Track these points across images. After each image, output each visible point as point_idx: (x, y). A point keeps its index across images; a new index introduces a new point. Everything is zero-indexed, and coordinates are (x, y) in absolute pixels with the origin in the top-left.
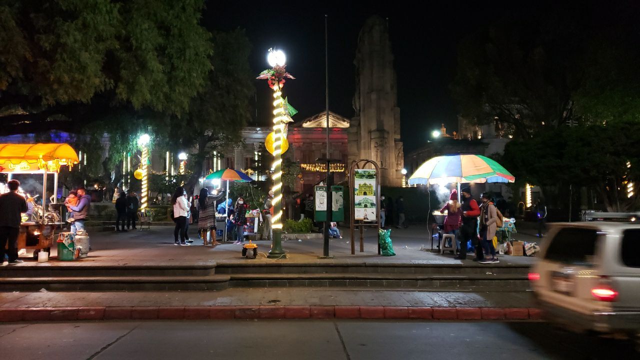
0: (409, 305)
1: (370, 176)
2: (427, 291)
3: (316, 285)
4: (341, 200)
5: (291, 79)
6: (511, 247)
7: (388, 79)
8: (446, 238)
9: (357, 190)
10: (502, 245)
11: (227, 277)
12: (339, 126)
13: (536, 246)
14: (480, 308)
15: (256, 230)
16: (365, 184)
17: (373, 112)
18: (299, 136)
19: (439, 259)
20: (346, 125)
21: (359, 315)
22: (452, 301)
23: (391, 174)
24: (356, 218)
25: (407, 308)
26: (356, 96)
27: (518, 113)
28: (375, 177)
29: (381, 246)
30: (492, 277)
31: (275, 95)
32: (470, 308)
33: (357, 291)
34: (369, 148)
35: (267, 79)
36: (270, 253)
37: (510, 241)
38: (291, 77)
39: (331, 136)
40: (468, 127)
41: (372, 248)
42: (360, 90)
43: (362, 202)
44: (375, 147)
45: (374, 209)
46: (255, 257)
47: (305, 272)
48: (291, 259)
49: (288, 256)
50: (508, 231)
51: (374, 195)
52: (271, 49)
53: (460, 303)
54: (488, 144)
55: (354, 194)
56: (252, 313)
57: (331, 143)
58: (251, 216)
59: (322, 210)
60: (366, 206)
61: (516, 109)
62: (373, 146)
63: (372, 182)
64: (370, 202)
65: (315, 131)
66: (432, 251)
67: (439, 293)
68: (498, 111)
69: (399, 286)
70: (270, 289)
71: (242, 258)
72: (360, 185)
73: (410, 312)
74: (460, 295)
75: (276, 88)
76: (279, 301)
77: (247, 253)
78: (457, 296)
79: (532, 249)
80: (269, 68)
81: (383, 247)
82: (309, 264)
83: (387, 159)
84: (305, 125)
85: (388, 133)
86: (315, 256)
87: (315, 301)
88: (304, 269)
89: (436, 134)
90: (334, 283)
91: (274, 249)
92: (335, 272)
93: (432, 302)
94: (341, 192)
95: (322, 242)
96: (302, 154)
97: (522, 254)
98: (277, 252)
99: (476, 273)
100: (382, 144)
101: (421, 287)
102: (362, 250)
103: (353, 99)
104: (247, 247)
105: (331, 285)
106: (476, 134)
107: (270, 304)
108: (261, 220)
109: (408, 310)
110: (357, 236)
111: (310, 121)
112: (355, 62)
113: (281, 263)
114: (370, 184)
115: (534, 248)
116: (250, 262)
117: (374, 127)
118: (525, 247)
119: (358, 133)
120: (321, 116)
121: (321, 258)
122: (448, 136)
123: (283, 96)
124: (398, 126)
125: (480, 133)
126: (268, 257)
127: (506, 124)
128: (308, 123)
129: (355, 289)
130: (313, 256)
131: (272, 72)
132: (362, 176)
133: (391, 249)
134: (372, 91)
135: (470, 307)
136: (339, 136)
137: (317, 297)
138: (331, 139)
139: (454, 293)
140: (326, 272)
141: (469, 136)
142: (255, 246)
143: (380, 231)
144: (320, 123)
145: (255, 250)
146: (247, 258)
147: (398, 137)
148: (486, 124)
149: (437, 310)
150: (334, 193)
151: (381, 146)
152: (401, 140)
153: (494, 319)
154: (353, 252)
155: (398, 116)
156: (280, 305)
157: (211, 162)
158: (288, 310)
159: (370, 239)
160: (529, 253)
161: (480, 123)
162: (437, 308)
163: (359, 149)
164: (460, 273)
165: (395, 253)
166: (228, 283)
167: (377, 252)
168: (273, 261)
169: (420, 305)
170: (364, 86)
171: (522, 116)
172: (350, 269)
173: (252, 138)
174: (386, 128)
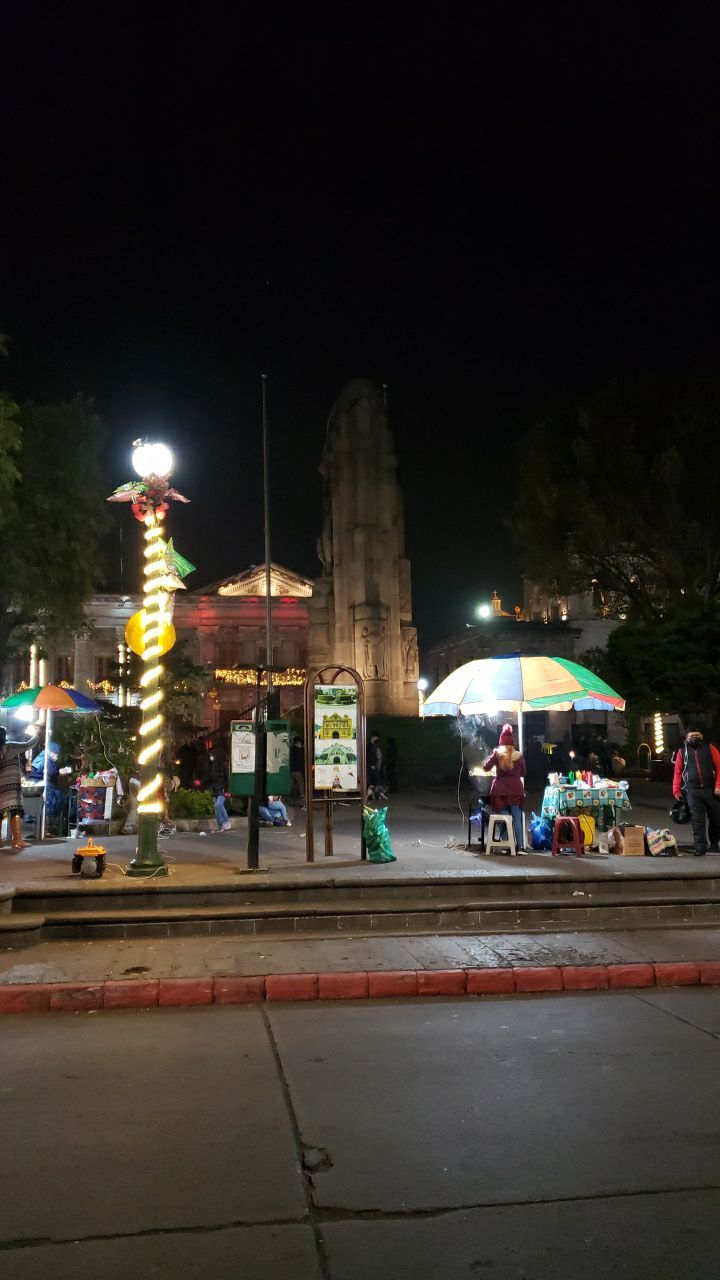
0: (419, 966)
1: (346, 700)
2: (457, 935)
3: (229, 932)
4: (286, 751)
5: (179, 502)
6: (622, 837)
7: (387, 503)
8: (497, 823)
9: (320, 727)
10: (604, 834)
11: (37, 919)
12: (294, 593)
13: (668, 836)
14: (559, 967)
15: (108, 814)
16: (336, 716)
17: (358, 567)
18: (210, 613)
19: (482, 868)
20: (306, 591)
21: (318, 993)
22: (505, 953)
23: (395, 690)
24: (318, 785)
25: (414, 973)
26: (325, 535)
27: (635, 572)
28: (355, 701)
29: (367, 842)
30: (584, 902)
31: (148, 536)
32: (539, 969)
33: (314, 940)
34: (352, 639)
35: (130, 502)
36: (133, 866)
37: (620, 827)
38: (181, 498)
39: (275, 613)
40: (541, 597)
41: (349, 846)
42: (332, 523)
43: (328, 752)
44: (364, 637)
45: (354, 767)
46: (101, 875)
47: (206, 905)
48: (178, 876)
49: (172, 870)
50: (615, 807)
51: (354, 738)
52: (139, 440)
53: (521, 959)
54: (579, 631)
55: (313, 737)
56: (89, 996)
57: (275, 628)
58: (98, 785)
59: (245, 771)
60: (337, 761)
61: (632, 566)
62: (358, 635)
63: (351, 712)
64: (346, 752)
65: (245, 602)
66: (470, 848)
67: (480, 938)
68: (597, 568)
69: (401, 926)
70: (131, 942)
71: (72, 877)
72: (325, 717)
73: (422, 980)
74: (522, 941)
75: (149, 519)
76: (146, 969)
77: (83, 866)
78: (515, 942)
79: (661, 841)
80: (135, 478)
81: (370, 844)
82: (214, 887)
83: (387, 661)
84: (224, 591)
85: (388, 609)
86: (229, 869)
87: (225, 965)
88: (204, 897)
89: (485, 612)
90: (269, 924)
91: (142, 855)
92: (270, 902)
93: (465, 959)
94: (286, 734)
95: (246, 836)
96: (217, 650)
97: (643, 853)
98: (148, 862)
99: (554, 893)
100: (376, 632)
101: (445, 926)
102: (329, 851)
103: (319, 541)
104: (83, 854)
105: (261, 931)
106: (556, 610)
107: (130, 977)
108: (120, 792)
109: (417, 977)
110: (319, 822)
111: (234, 582)
112: (322, 470)
113: (154, 885)
114: (346, 716)
115: (665, 839)
116: (89, 885)
117: (360, 596)
118: (649, 837)
119: (329, 609)
120: (256, 574)
121: (243, 873)
122: (505, 614)
123: (166, 538)
124: (408, 596)
125: (564, 610)
126: (130, 874)
127: (612, 594)
128: (231, 587)
129: (310, 937)
130: (225, 868)
131: (140, 488)
132: (329, 700)
133: (386, 847)
134: (356, 527)
135: (542, 966)
136: (294, 613)
137: (230, 957)
138: (274, 618)
139: (510, 937)
140: (253, 903)
141: (544, 615)
142: (101, 850)
143: (366, 811)
144: (255, 587)
145: (100, 859)
146: (85, 876)
147: (408, 617)
148: (574, 593)
149: (474, 976)
150: (270, 735)
151: (375, 634)
152: (414, 623)
153: (587, 990)
154: (310, 858)
155: (407, 575)
156: (148, 978)
157: (23, 666)
158: (167, 988)
159: (346, 827)
160: (654, 850)
161: (563, 591)
162: (475, 971)
163: (330, 641)
164: (522, 895)
165: (394, 855)
166: (39, 930)
167: (359, 854)
168: (139, 882)
169: (442, 964)
170: (339, 517)
171: (642, 579)
172: (301, 894)
173: (111, 617)
174: (383, 600)
